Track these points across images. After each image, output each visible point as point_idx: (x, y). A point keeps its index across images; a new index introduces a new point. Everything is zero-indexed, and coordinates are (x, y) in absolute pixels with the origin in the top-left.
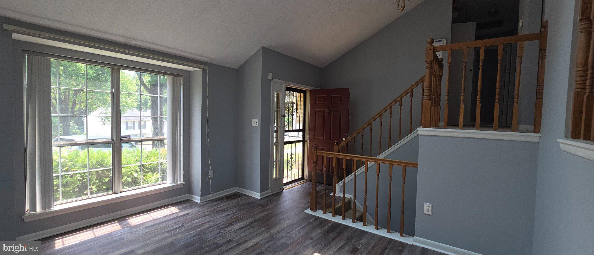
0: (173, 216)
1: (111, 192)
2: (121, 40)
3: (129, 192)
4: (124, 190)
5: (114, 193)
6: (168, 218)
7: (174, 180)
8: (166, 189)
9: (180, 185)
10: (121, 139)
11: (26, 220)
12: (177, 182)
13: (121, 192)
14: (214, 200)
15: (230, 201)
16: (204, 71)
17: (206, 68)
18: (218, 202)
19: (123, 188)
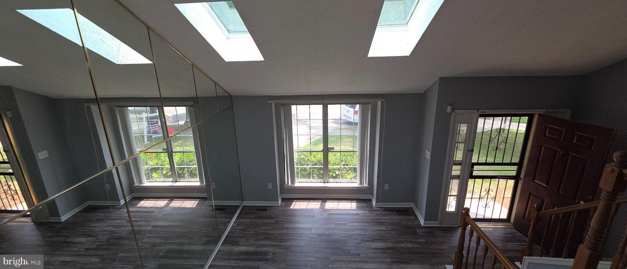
0: (349, 212)
1: (322, 181)
4: (330, 182)
5: (324, 182)
6: (345, 212)
7: (361, 183)
8: (354, 188)
9: (365, 187)
10: (328, 150)
11: (285, 188)
12: (363, 184)
13: (328, 182)
14: (386, 209)
15: (397, 216)
16: (382, 103)
17: (384, 100)
18: (387, 213)
19: (329, 180)
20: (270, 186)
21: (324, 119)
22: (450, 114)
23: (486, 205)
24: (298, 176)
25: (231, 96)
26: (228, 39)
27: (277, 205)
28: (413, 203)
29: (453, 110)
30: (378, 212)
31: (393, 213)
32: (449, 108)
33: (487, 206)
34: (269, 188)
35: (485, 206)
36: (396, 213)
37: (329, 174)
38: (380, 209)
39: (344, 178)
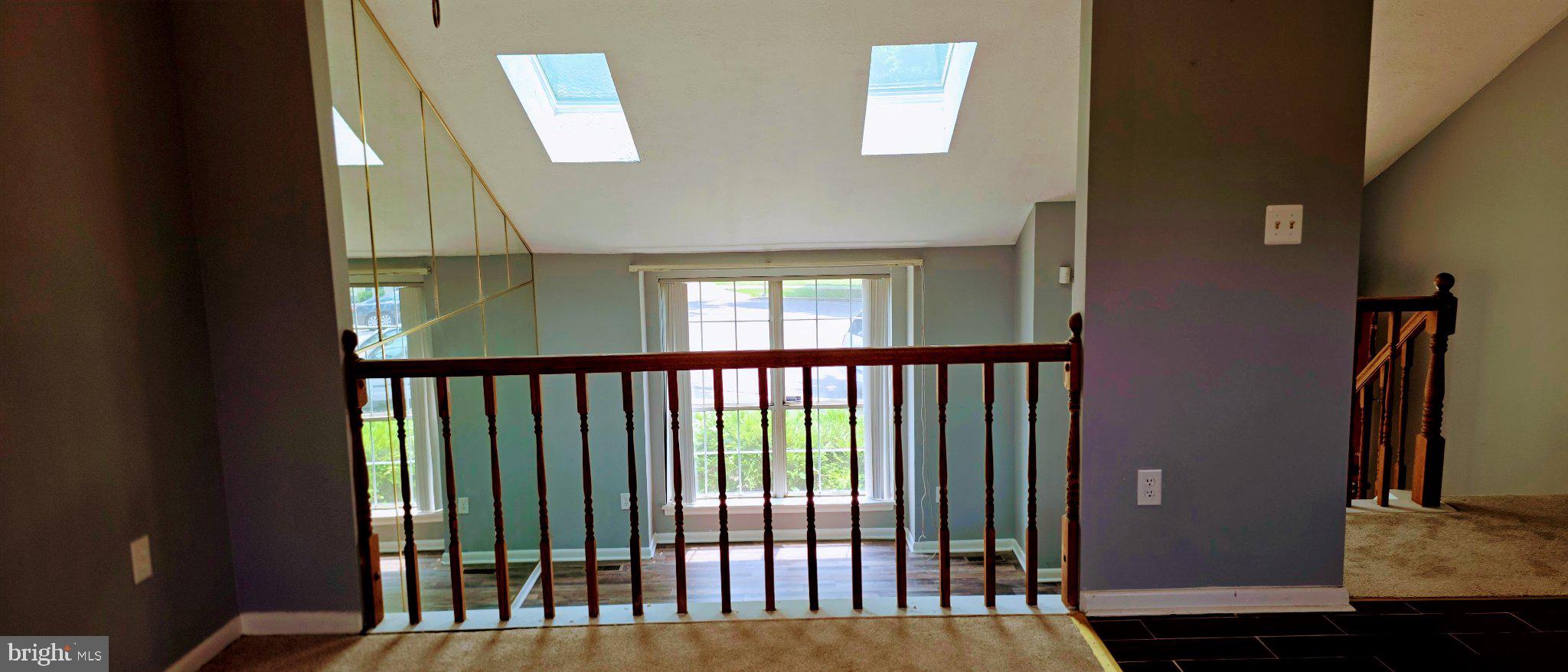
4: (790, 494)
5: (776, 497)
7: (877, 492)
9: (887, 505)
10: (784, 403)
11: (667, 513)
12: (883, 498)
13: (785, 497)
15: (969, 567)
16: (917, 268)
17: (920, 262)
19: (789, 489)
20: (625, 502)
21: (772, 320)
22: (1068, 286)
24: (702, 487)
25: (531, 254)
26: (557, 113)
27: (646, 557)
28: (1014, 540)
30: (922, 562)
31: (959, 563)
32: (1063, 273)
34: (622, 507)
36: (967, 561)
37: (789, 477)
38: (926, 556)
39: (829, 487)
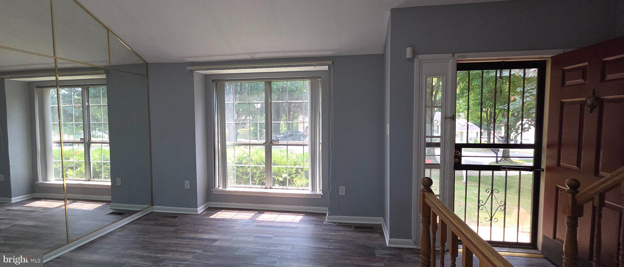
1: (264, 187)
2: (247, 57)
3: (277, 190)
4: (273, 187)
5: (266, 188)
7: (313, 188)
8: (303, 195)
9: (318, 195)
10: (271, 142)
11: (214, 193)
12: (315, 191)
13: (271, 188)
14: (340, 224)
15: (353, 233)
17: (330, 63)
18: (341, 228)
19: (274, 185)
20: (187, 185)
21: (266, 102)
22: (411, 60)
23: (491, 218)
25: (147, 64)
27: (195, 213)
28: (382, 218)
29: (415, 54)
30: (328, 227)
31: (349, 230)
32: (409, 51)
33: (493, 219)
34: (186, 188)
35: (489, 218)
36: (354, 229)
38: (332, 224)
39: (294, 185)
